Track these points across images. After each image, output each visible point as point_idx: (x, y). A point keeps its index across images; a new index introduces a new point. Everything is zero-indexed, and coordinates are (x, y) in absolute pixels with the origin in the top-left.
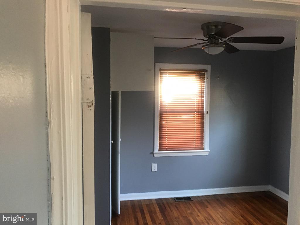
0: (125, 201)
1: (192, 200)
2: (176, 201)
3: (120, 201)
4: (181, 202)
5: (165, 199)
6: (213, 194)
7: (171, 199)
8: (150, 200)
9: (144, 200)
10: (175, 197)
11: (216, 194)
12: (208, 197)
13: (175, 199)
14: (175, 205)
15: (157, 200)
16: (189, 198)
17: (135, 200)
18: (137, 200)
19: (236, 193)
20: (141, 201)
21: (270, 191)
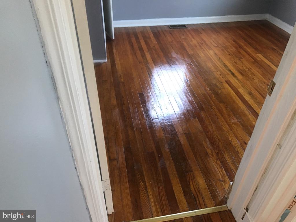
0: (119, 28)
1: (187, 28)
2: (170, 28)
3: (114, 28)
4: (175, 29)
5: (160, 26)
6: (209, 22)
7: (166, 27)
8: (145, 27)
9: (138, 27)
10: (169, 25)
11: (212, 22)
12: (203, 25)
13: (170, 26)
14: (170, 32)
15: (152, 27)
16: (183, 26)
17: (129, 27)
18: (131, 27)
19: (231, 22)
20: (136, 28)
21: (267, 19)
